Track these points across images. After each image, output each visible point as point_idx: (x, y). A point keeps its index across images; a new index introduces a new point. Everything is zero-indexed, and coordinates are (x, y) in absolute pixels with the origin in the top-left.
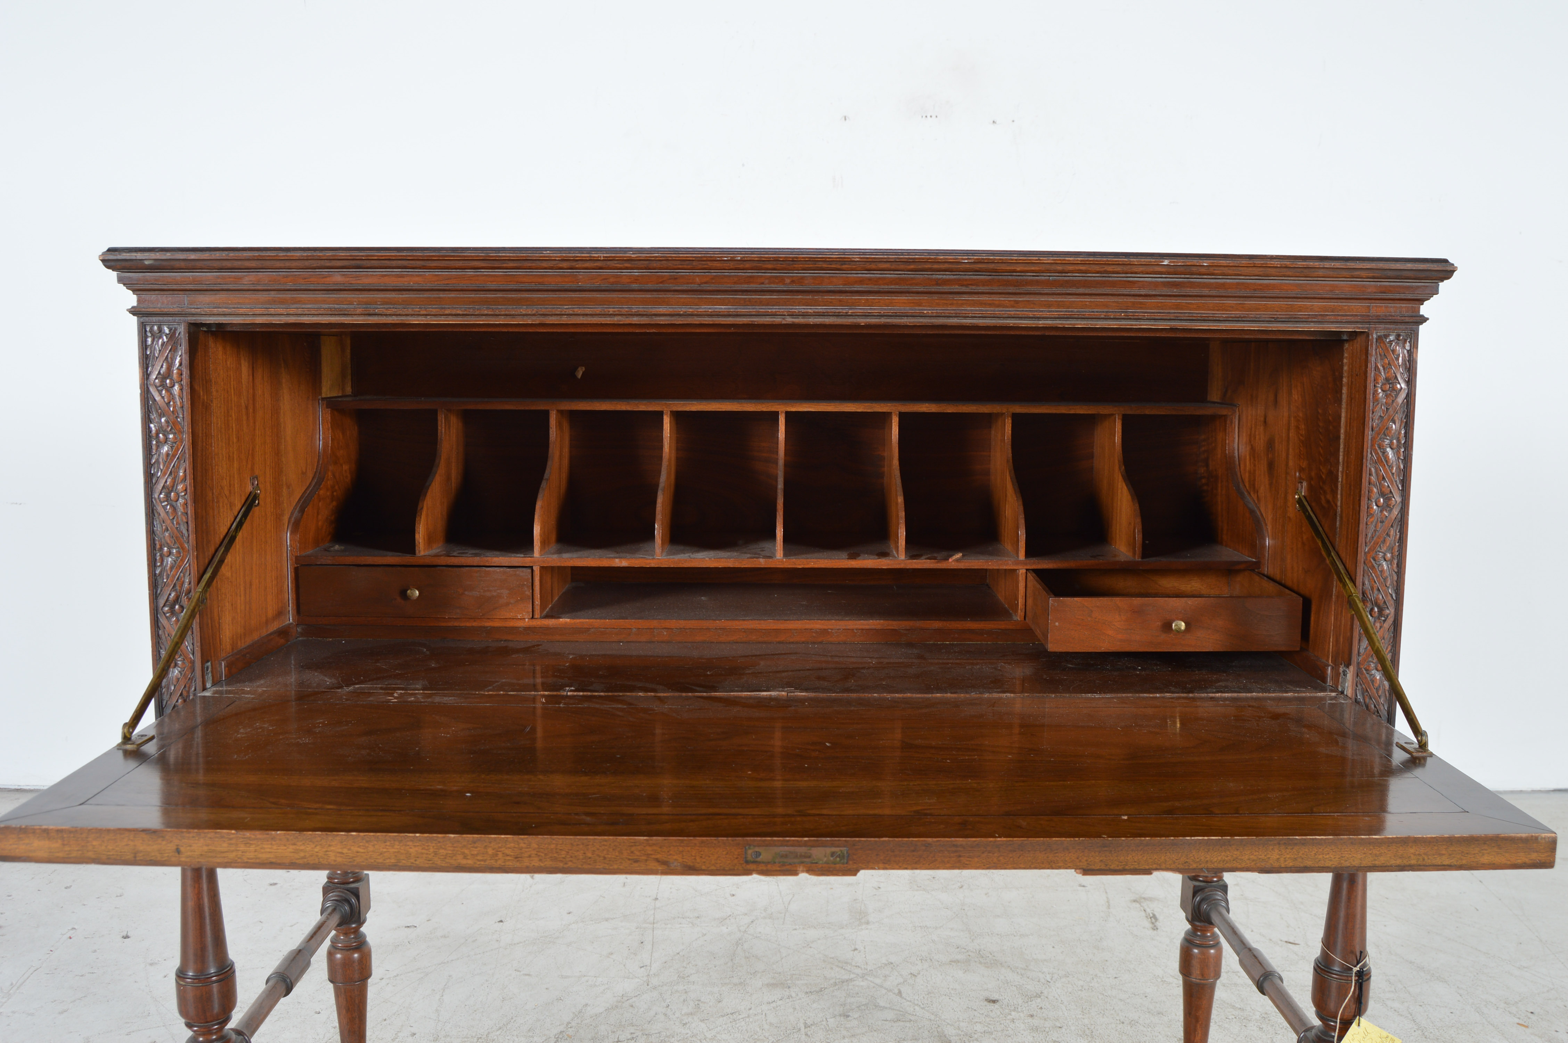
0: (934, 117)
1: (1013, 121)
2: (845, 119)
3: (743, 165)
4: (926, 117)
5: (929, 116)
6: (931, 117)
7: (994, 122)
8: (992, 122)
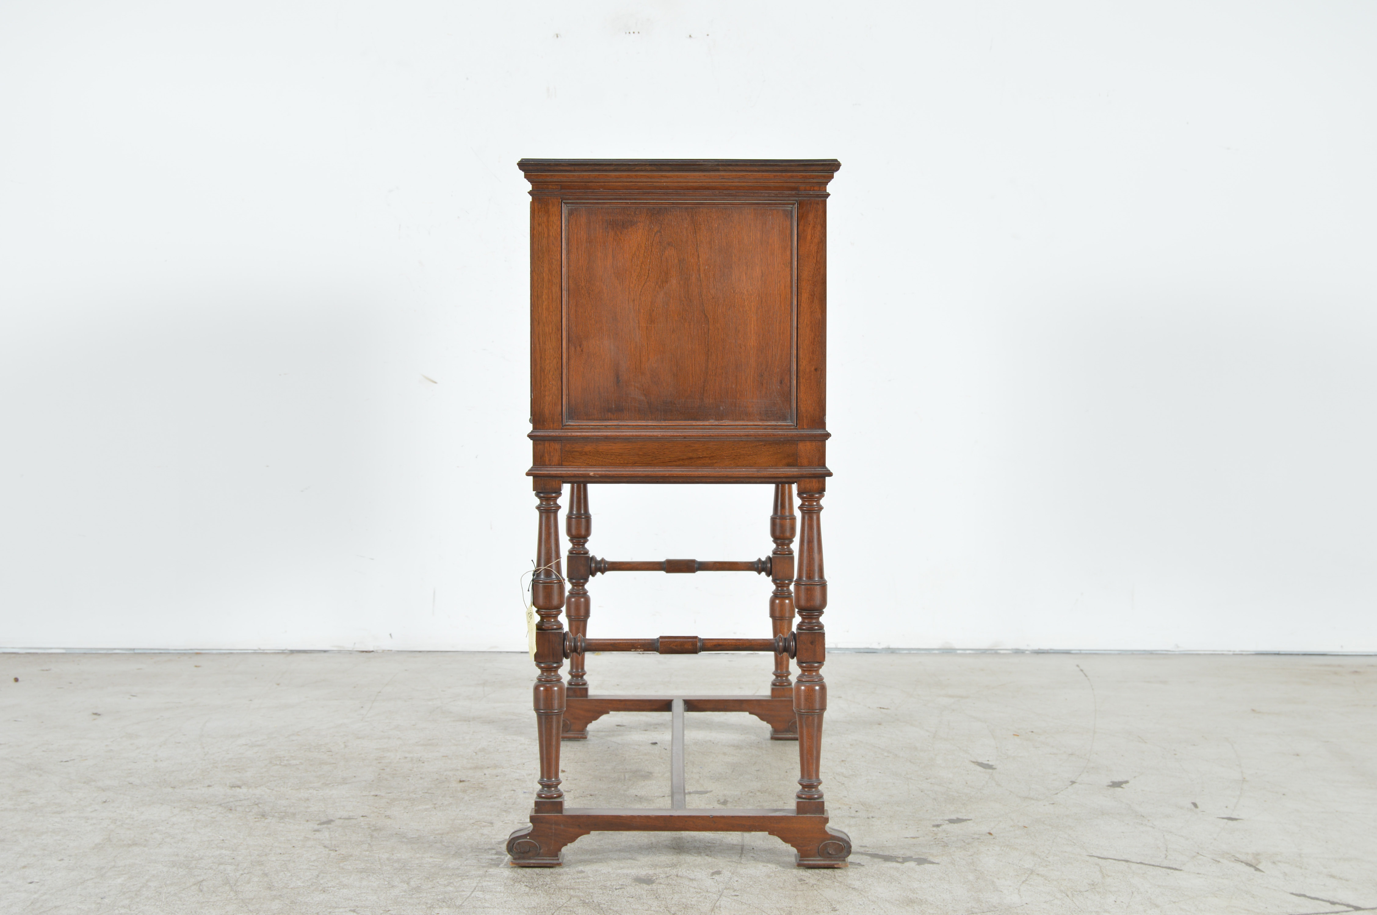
0: (636, 33)
1: (708, 35)
2: (557, 37)
3: (467, 79)
4: (630, 33)
5: (632, 33)
6: (634, 33)
7: (690, 36)
8: (689, 36)
